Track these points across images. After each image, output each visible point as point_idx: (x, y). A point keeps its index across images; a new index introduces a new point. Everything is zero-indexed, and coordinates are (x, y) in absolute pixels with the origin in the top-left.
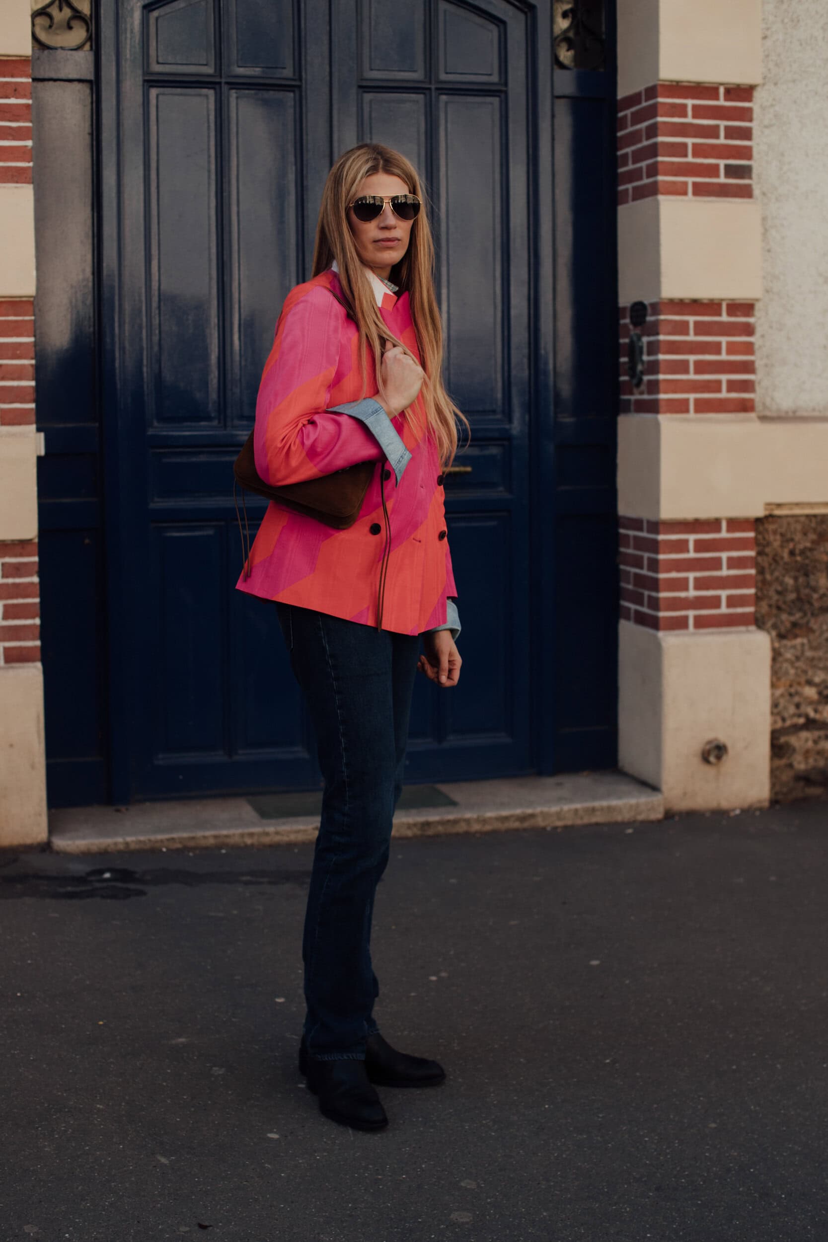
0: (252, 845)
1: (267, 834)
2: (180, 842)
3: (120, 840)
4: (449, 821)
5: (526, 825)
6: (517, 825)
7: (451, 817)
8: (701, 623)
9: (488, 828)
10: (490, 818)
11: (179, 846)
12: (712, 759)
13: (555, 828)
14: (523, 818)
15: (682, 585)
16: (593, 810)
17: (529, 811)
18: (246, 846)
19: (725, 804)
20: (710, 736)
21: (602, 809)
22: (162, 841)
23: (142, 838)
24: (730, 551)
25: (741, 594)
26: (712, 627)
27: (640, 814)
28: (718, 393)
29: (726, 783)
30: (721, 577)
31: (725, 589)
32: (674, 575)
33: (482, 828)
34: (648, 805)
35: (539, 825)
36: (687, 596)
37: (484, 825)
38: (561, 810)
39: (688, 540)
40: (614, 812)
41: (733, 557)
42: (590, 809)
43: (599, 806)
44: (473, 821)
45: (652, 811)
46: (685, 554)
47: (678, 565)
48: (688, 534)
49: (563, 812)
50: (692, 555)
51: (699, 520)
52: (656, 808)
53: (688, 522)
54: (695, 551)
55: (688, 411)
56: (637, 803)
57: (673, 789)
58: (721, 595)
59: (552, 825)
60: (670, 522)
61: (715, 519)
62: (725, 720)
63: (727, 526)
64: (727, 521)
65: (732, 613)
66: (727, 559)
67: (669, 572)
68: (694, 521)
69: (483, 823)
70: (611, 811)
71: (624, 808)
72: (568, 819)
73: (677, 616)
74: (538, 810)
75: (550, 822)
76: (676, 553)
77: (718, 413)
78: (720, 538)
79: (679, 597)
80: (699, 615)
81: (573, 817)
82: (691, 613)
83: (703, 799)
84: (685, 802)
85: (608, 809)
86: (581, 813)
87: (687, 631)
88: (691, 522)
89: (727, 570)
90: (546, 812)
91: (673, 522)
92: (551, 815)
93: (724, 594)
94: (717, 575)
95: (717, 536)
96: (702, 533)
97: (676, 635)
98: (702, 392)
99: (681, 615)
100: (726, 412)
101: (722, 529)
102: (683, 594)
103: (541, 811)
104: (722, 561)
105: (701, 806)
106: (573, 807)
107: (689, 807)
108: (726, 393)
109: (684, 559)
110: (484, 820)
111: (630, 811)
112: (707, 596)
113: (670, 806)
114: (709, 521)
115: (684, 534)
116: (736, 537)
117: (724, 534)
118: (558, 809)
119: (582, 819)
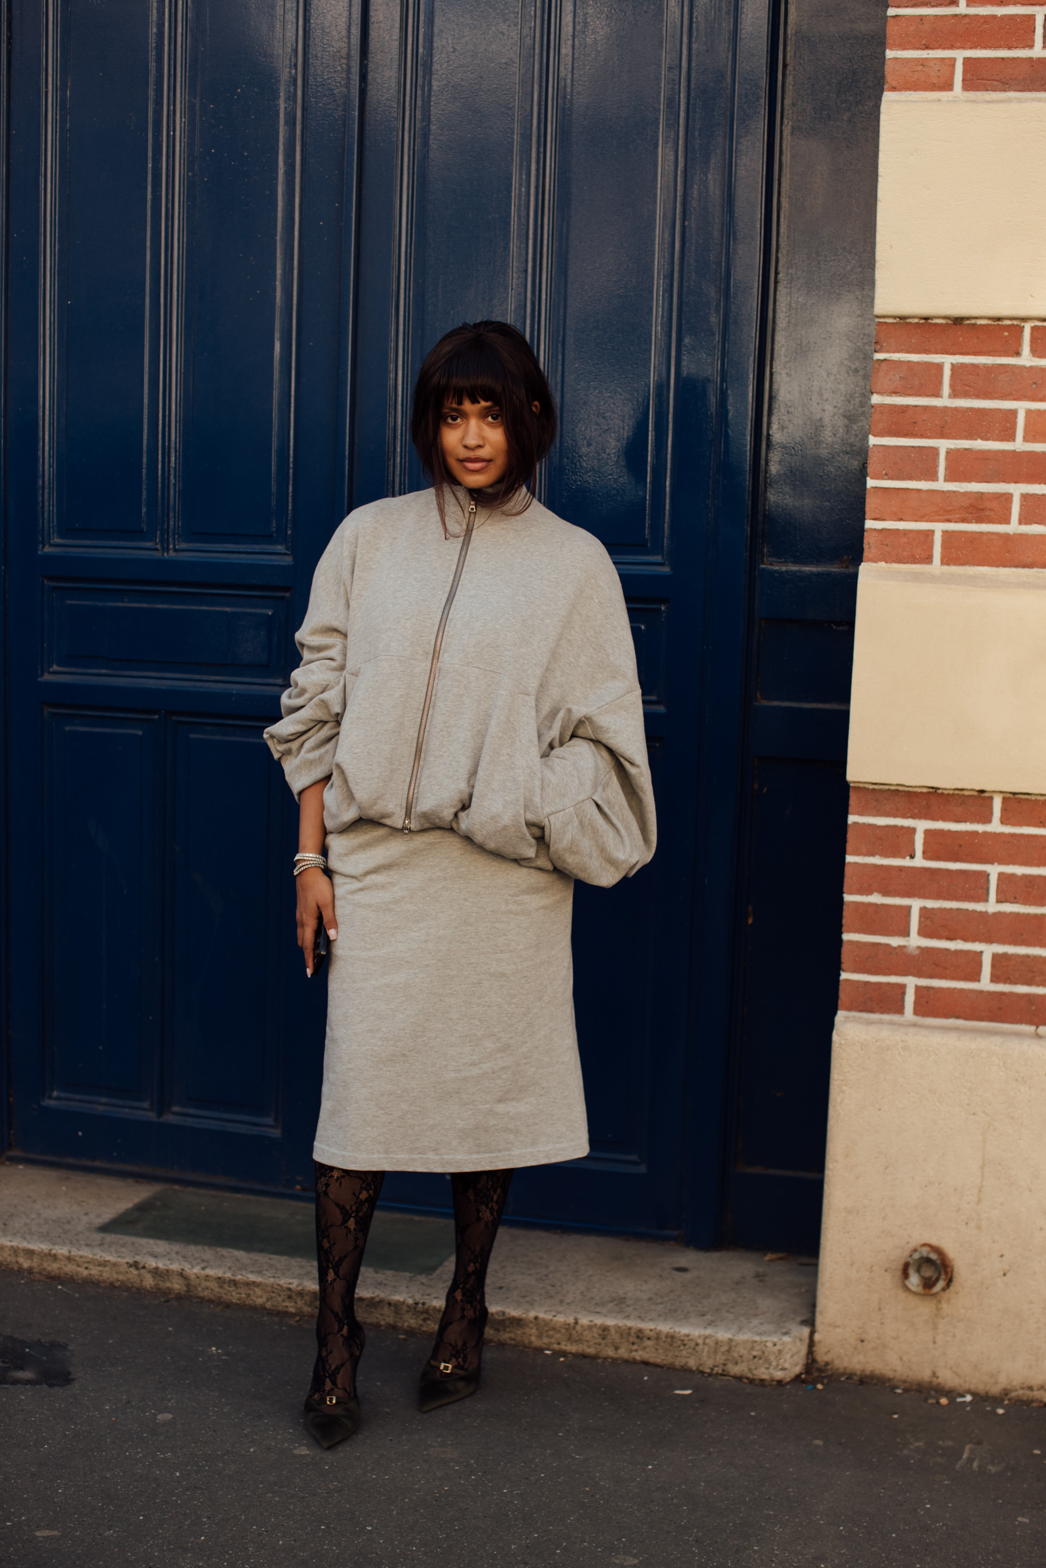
0: (30, 1271)
1: (55, 1257)
8: (929, 1004)
12: (914, 1280)
13: (559, 1353)
15: (897, 922)
16: (640, 1335)
17: (514, 1313)
18: (21, 1270)
19: (947, 1378)
20: (921, 1236)
21: (658, 1336)
24: (1008, 863)
25: (1028, 956)
26: (958, 1017)
27: (736, 1363)
28: (1001, 523)
29: (954, 1336)
30: (983, 915)
31: (989, 940)
32: (876, 899)
33: (422, 1325)
34: (752, 1349)
35: (530, 1342)
36: (904, 947)
37: (425, 1320)
38: (576, 1323)
39: (912, 831)
40: (682, 1348)
41: (1013, 875)
42: (633, 1331)
43: (651, 1330)
44: (405, 1308)
45: (761, 1362)
46: (904, 858)
47: (886, 881)
48: (913, 817)
49: (578, 1328)
50: (919, 862)
51: (940, 791)
52: (772, 1358)
53: (915, 793)
54: (926, 855)
55: (928, 559)
56: (731, 1340)
57: (835, 1327)
58: (982, 952)
59: (556, 1347)
60: (873, 790)
61: (976, 793)
62: (959, 1210)
63: (1004, 810)
64: (1004, 799)
65: (1003, 994)
66: (999, 879)
67: (869, 892)
68: (930, 792)
69: (425, 1316)
70: (675, 1345)
71: (704, 1344)
72: (587, 1341)
73: (879, 985)
74: (532, 1314)
75: (553, 1340)
76: (884, 855)
77: (998, 566)
78: (985, 833)
79: (887, 946)
80: (928, 988)
81: (599, 1340)
82: (911, 982)
83: (901, 1359)
84: (861, 1358)
85: (669, 1340)
86: (614, 1336)
87: (895, 1018)
88: (921, 793)
89: (999, 901)
90: (544, 1320)
91: (881, 791)
92: (554, 1329)
93: (988, 951)
94: (974, 911)
95: (979, 828)
96: (944, 820)
97: (870, 1023)
98: (963, 521)
99: (889, 984)
100: (1017, 566)
101: (991, 814)
102: (895, 941)
103: (536, 1318)
104: (988, 881)
105: (895, 1371)
106: (599, 1321)
107: (869, 1368)
108: (1020, 523)
109: (901, 869)
110: (426, 1312)
111: (715, 1352)
112: (947, 950)
113: (826, 1358)
114: (964, 795)
115: (904, 816)
116: (1022, 835)
117: (996, 826)
118: (571, 1320)
119: (617, 1348)
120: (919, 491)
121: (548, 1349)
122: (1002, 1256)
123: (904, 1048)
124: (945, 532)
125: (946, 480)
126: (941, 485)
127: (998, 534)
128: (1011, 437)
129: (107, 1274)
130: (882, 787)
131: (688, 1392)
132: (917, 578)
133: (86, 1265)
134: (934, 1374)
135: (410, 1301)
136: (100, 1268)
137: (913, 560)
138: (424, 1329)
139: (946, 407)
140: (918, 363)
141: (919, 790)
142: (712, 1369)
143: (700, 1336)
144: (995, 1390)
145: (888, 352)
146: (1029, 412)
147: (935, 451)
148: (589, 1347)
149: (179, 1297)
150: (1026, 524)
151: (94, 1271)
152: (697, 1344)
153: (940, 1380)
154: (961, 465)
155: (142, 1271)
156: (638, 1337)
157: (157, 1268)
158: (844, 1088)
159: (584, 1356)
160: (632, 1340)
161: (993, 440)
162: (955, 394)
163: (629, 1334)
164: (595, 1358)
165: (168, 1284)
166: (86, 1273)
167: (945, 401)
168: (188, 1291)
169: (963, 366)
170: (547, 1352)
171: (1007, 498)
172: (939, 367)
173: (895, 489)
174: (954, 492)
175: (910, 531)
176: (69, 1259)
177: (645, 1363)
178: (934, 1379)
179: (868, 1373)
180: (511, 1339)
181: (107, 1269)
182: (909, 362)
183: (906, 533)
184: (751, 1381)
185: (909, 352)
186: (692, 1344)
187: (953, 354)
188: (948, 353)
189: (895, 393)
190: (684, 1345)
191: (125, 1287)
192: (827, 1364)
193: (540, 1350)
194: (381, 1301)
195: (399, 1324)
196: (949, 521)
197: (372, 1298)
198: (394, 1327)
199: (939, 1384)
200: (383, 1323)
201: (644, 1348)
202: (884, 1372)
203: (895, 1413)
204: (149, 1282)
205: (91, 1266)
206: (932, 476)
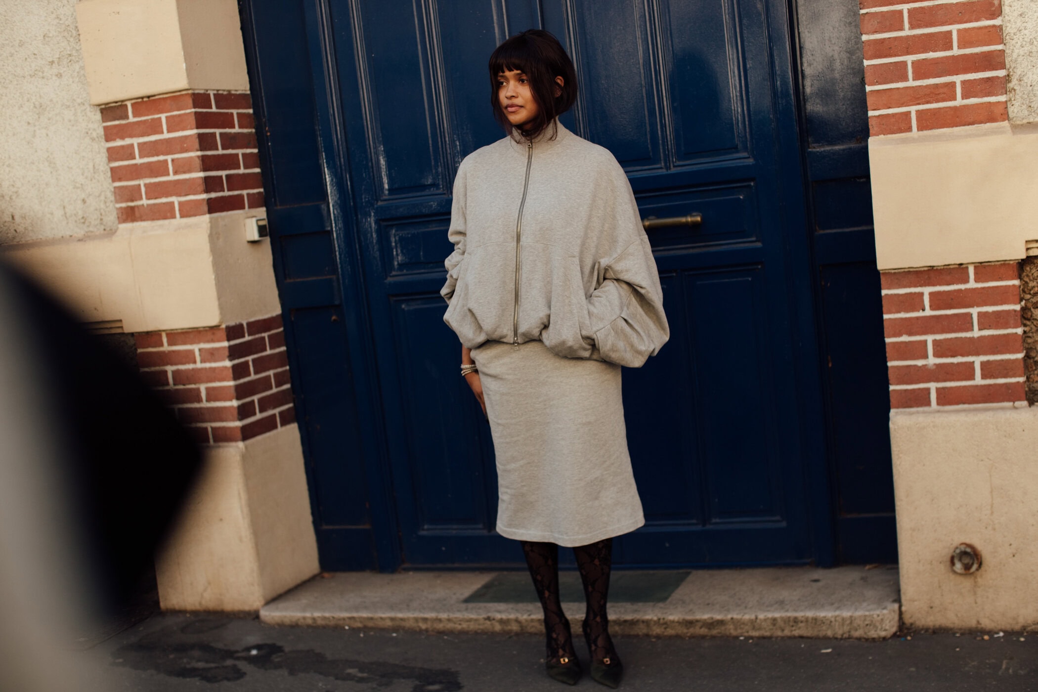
0: (427, 630)
1: (440, 620)
2: (361, 622)
3: (308, 615)
4: (625, 621)
5: (714, 632)
6: (704, 631)
7: (629, 617)
8: (947, 398)
9: (670, 632)
10: (673, 622)
11: (360, 625)
12: (958, 566)
13: (748, 638)
14: (711, 624)
15: (919, 351)
16: (796, 620)
17: (719, 617)
18: (421, 631)
19: (986, 623)
20: (959, 539)
21: (807, 620)
22: (344, 619)
23: (327, 615)
24: (982, 306)
25: (1002, 360)
26: (964, 403)
27: (856, 630)
28: (951, 101)
29: (987, 597)
30: (971, 339)
31: (977, 354)
32: (905, 338)
33: (664, 632)
34: (865, 620)
35: (730, 634)
36: (926, 365)
37: (665, 628)
38: (756, 618)
39: (922, 294)
40: (822, 625)
41: (987, 313)
42: (791, 619)
43: (802, 617)
44: (652, 623)
45: (872, 627)
46: (919, 311)
47: (910, 327)
48: (921, 286)
49: (758, 621)
50: (928, 312)
51: (935, 268)
52: (878, 624)
53: (921, 272)
54: (932, 308)
55: (909, 129)
56: (851, 617)
57: (914, 601)
58: (974, 362)
59: (746, 634)
60: (895, 273)
61: (957, 266)
62: (980, 520)
63: (976, 273)
64: (975, 268)
65: (990, 385)
66: (978, 316)
67: (900, 335)
68: (929, 270)
69: (664, 626)
70: (818, 623)
71: (836, 621)
72: (765, 629)
73: (913, 390)
74: (729, 617)
75: (744, 631)
76: (907, 311)
77: (952, 127)
78: (966, 289)
79: (915, 366)
80: (944, 388)
81: (771, 627)
82: (933, 386)
83: (957, 615)
84: (932, 618)
85: (814, 621)
86: (780, 623)
87: (926, 409)
88: (924, 271)
89: (980, 329)
90: (737, 619)
91: (899, 273)
92: (743, 624)
93: (977, 361)
94: (966, 338)
95: (962, 287)
96: (940, 284)
97: (911, 414)
98: (928, 102)
99: (919, 389)
100: (964, 125)
101: (968, 277)
102: (920, 363)
103: (732, 619)
104: (972, 318)
105: (954, 623)
106: (770, 615)
107: (938, 624)
108: (963, 99)
109: (917, 318)
110: (665, 623)
111: (843, 625)
112: (952, 364)
113: (911, 621)
114: (950, 269)
115: (915, 286)
116: (989, 288)
117: (972, 284)
118: (753, 617)
119: (783, 630)
120: (898, 89)
121: (742, 636)
122: (1011, 545)
123: (934, 426)
124: (917, 111)
125: (914, 80)
126: (911, 83)
127: (950, 107)
128: (950, 48)
129: (472, 626)
130: (899, 270)
131: (829, 650)
132: (904, 141)
133: (459, 622)
134: (978, 622)
135: (655, 618)
136: (468, 623)
137: (900, 131)
138: (666, 634)
139: (908, 36)
140: (887, 12)
141: (922, 269)
142: (842, 635)
143: (832, 617)
144: (1017, 627)
145: (868, 8)
146: (959, 31)
147: (904, 64)
148: (766, 631)
149: (517, 634)
150: (966, 99)
151: (465, 625)
152: (831, 622)
153: (983, 626)
154: (923, 69)
155: (493, 622)
156: (795, 622)
157: (501, 619)
158: (901, 455)
159: (764, 638)
160: (791, 624)
161: (940, 51)
162: (912, 27)
163: (789, 621)
164: (770, 638)
165: (509, 628)
166: (459, 627)
167: (907, 32)
168: (522, 630)
169: (915, 9)
170: (742, 638)
171: (953, 85)
172: (901, 12)
173: (883, 90)
174: (920, 86)
175: (896, 114)
176: (449, 620)
177: (801, 637)
178: (979, 626)
179: (937, 626)
180: (719, 633)
181: (472, 623)
182: (882, 12)
183: (894, 115)
184: (867, 640)
185: (881, 6)
186: (828, 622)
187: (908, 3)
188: (904, 3)
189: (876, 32)
190: (824, 623)
191: (484, 632)
192: (912, 624)
193: (737, 637)
194: (638, 621)
195: (650, 633)
196: (919, 104)
197: (632, 620)
198: (647, 636)
199: (982, 628)
200: (640, 633)
201: (799, 628)
202: (947, 625)
203: (957, 647)
204: (498, 627)
205: (462, 623)
206: (905, 78)
